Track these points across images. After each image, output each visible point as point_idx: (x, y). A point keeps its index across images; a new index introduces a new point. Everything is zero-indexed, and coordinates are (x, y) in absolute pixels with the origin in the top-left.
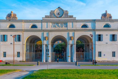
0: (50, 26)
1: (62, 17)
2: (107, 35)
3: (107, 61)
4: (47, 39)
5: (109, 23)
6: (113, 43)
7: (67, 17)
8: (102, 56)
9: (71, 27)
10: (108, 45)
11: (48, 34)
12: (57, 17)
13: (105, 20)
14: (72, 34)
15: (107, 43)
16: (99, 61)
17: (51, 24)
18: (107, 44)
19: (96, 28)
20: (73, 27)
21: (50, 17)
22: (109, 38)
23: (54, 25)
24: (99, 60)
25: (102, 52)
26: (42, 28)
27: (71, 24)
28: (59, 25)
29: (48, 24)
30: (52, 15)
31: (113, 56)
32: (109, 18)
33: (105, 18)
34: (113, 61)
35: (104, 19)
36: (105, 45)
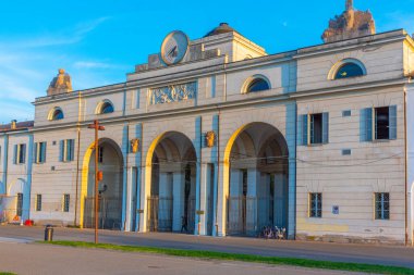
0: (146, 100)
1: (184, 60)
2: (347, 113)
3: (350, 240)
4: (135, 149)
5: (359, 56)
6: (378, 151)
7: (198, 60)
8: (323, 214)
9: (209, 94)
10: (352, 163)
11: (140, 129)
12: (168, 65)
13: (340, 44)
14: (211, 123)
15: (347, 152)
16: (312, 238)
17: (149, 93)
18: (346, 157)
19: (299, 88)
20: (214, 96)
21: (149, 70)
22: (358, 125)
23: (158, 95)
24: (310, 234)
25: (323, 196)
26: (124, 110)
27: (208, 81)
28: (173, 92)
29: (141, 95)
30: (154, 60)
31: (379, 216)
32: (356, 34)
33: (338, 38)
34: (378, 239)
35: (332, 40)
36: (336, 163)
